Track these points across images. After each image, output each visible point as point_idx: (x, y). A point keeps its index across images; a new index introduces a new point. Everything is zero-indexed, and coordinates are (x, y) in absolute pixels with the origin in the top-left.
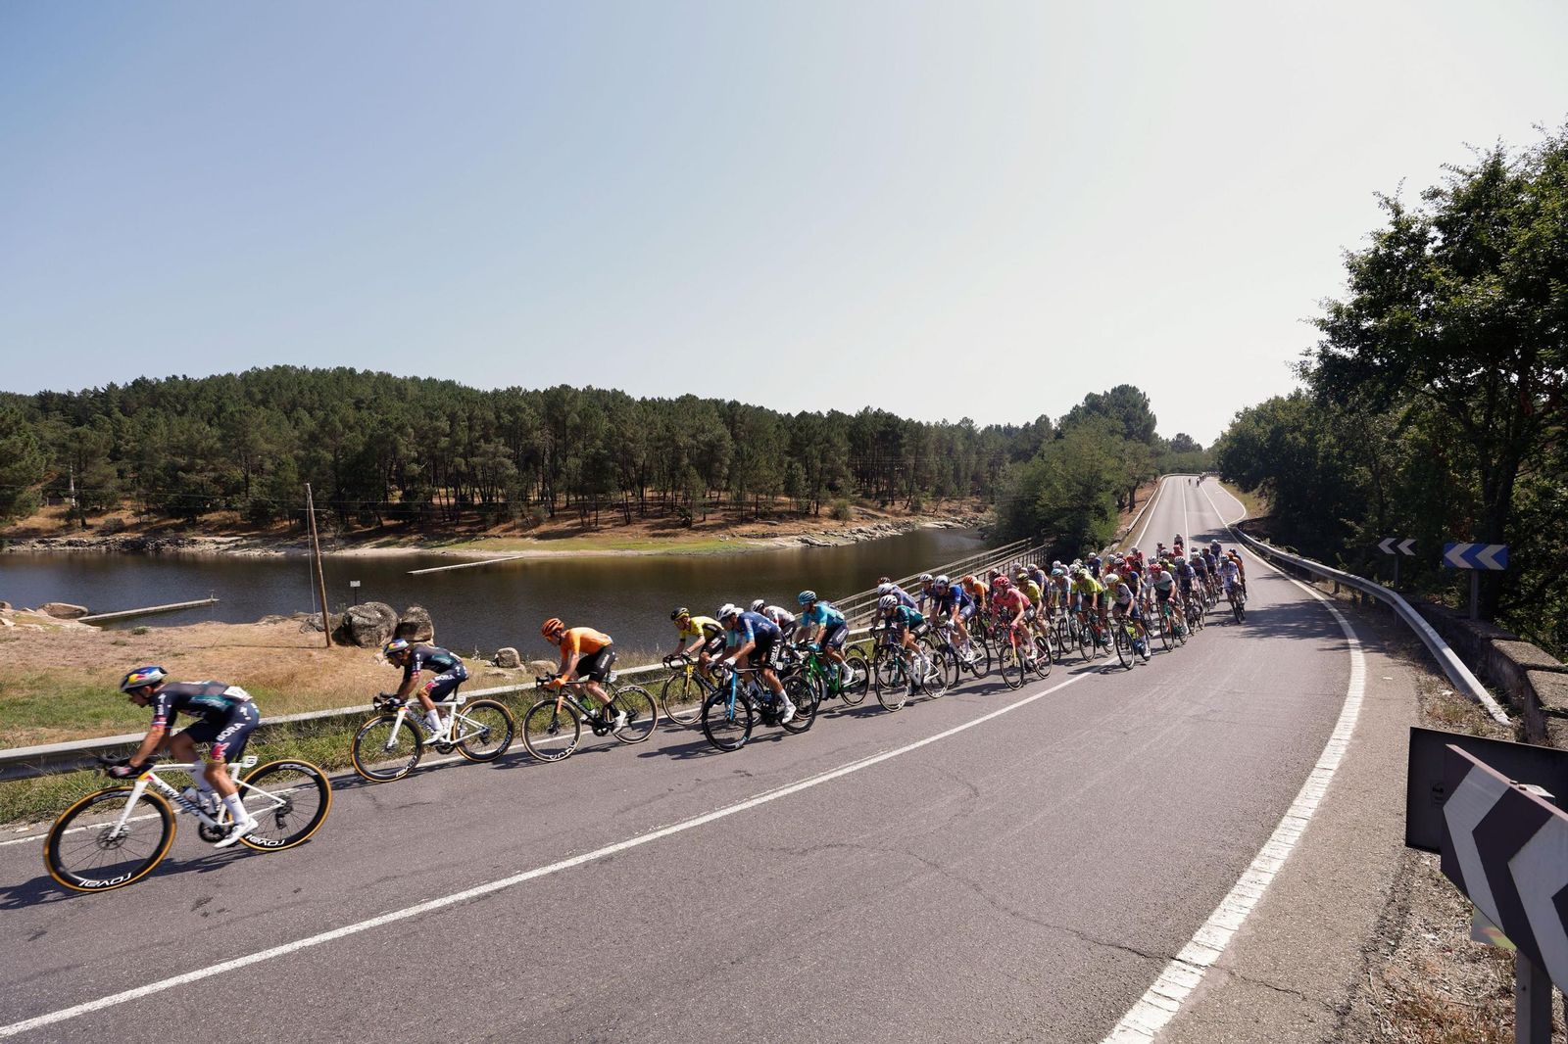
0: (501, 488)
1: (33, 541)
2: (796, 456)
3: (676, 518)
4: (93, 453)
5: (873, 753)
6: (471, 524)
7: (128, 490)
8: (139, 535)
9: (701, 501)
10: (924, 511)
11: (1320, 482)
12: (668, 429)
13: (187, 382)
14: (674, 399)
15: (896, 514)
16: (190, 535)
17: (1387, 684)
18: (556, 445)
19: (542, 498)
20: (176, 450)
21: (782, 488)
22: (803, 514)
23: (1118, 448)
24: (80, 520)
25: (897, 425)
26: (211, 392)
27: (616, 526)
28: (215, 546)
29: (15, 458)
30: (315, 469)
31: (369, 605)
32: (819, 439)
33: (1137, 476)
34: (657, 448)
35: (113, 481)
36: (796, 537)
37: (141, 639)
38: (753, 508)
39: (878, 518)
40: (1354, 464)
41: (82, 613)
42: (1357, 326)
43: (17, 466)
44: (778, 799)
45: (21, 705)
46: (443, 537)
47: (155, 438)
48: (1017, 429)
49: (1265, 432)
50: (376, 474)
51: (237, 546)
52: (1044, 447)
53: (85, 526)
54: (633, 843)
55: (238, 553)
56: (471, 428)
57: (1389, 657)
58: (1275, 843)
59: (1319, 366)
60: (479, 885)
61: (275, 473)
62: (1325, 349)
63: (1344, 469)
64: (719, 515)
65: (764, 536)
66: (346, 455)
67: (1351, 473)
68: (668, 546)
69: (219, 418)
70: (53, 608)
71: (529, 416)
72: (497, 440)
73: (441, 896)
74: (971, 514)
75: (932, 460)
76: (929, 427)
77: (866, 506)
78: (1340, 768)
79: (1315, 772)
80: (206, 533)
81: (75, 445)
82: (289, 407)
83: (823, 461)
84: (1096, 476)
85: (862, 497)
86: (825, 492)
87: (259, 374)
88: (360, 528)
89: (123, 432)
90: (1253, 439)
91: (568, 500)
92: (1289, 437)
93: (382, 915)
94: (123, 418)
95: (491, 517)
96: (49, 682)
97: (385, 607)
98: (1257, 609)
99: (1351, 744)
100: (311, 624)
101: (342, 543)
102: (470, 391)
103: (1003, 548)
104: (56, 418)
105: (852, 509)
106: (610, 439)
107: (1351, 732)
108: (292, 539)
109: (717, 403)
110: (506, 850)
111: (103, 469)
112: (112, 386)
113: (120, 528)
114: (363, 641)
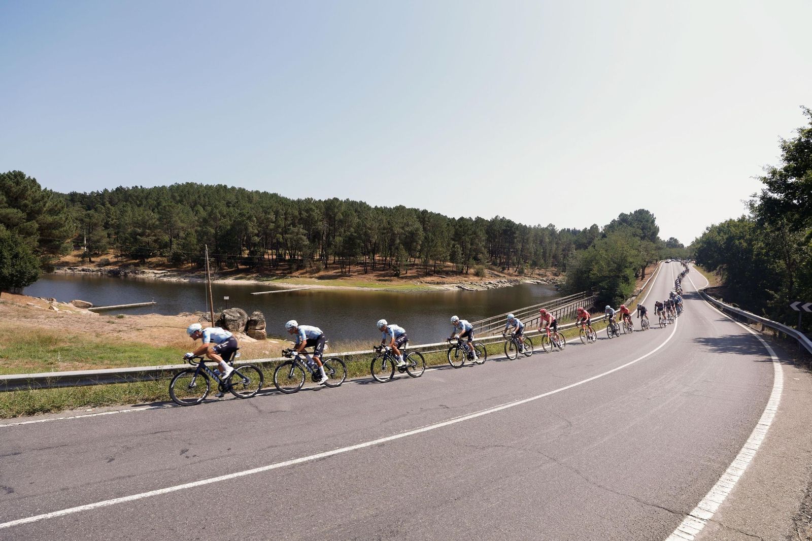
0: (300, 251)
1: (66, 268)
2: (456, 241)
3: (392, 272)
4: (96, 225)
5: (512, 400)
6: (283, 270)
7: (113, 244)
8: (117, 267)
9: (405, 263)
10: (525, 274)
11: (753, 268)
12: (389, 223)
13: (143, 189)
14: (392, 207)
15: (510, 275)
16: (142, 269)
17: (796, 382)
18: (330, 230)
19: (321, 258)
20: (136, 224)
21: (449, 258)
22: (460, 273)
23: (637, 244)
24: (88, 259)
25: (513, 226)
26: (154, 195)
27: (359, 274)
28: (154, 275)
29: (61, 226)
30: (205, 237)
31: (234, 309)
32: (470, 232)
33: (647, 260)
34: (383, 234)
35: (105, 239)
36: (455, 285)
37: (121, 321)
38: (433, 268)
39: (500, 276)
40: (774, 259)
41: (90, 306)
42: (785, 181)
43: (62, 229)
44: (465, 421)
45: (66, 350)
46: (269, 276)
47: (126, 218)
48: (579, 231)
49: (723, 239)
50: (236, 241)
51: (165, 275)
52: (596, 241)
53: (91, 262)
54: (393, 437)
55: (165, 279)
56: (286, 219)
57: (796, 367)
58: (738, 461)
59: (760, 203)
60: (319, 453)
61: (185, 239)
62: (765, 194)
63: (768, 261)
64: (414, 271)
65: (438, 283)
66: (221, 231)
67: (772, 264)
68: (386, 286)
69: (158, 209)
70: (76, 303)
71: (316, 214)
72: (299, 226)
73: (301, 457)
74: (551, 277)
75: (531, 246)
76: (530, 228)
77: (494, 270)
78: (772, 425)
79: (758, 426)
80: (150, 268)
81: (87, 220)
82: (193, 204)
83: (472, 244)
84: (624, 259)
85: (492, 265)
86: (472, 261)
87: (178, 186)
88: (227, 269)
89: (110, 214)
90: (715, 243)
91: (335, 259)
92: (737, 242)
93: (274, 464)
94: (110, 207)
95: (294, 266)
96: (78, 339)
97: (242, 311)
98: (717, 337)
99: (777, 412)
100: (204, 318)
101: (218, 276)
102: (286, 199)
103: (570, 296)
104: (78, 206)
105: (486, 271)
106: (358, 227)
107: (777, 406)
108: (192, 273)
109: (416, 210)
110: (329, 437)
111: (101, 233)
112: (106, 190)
113: (108, 263)
114: (230, 328)
